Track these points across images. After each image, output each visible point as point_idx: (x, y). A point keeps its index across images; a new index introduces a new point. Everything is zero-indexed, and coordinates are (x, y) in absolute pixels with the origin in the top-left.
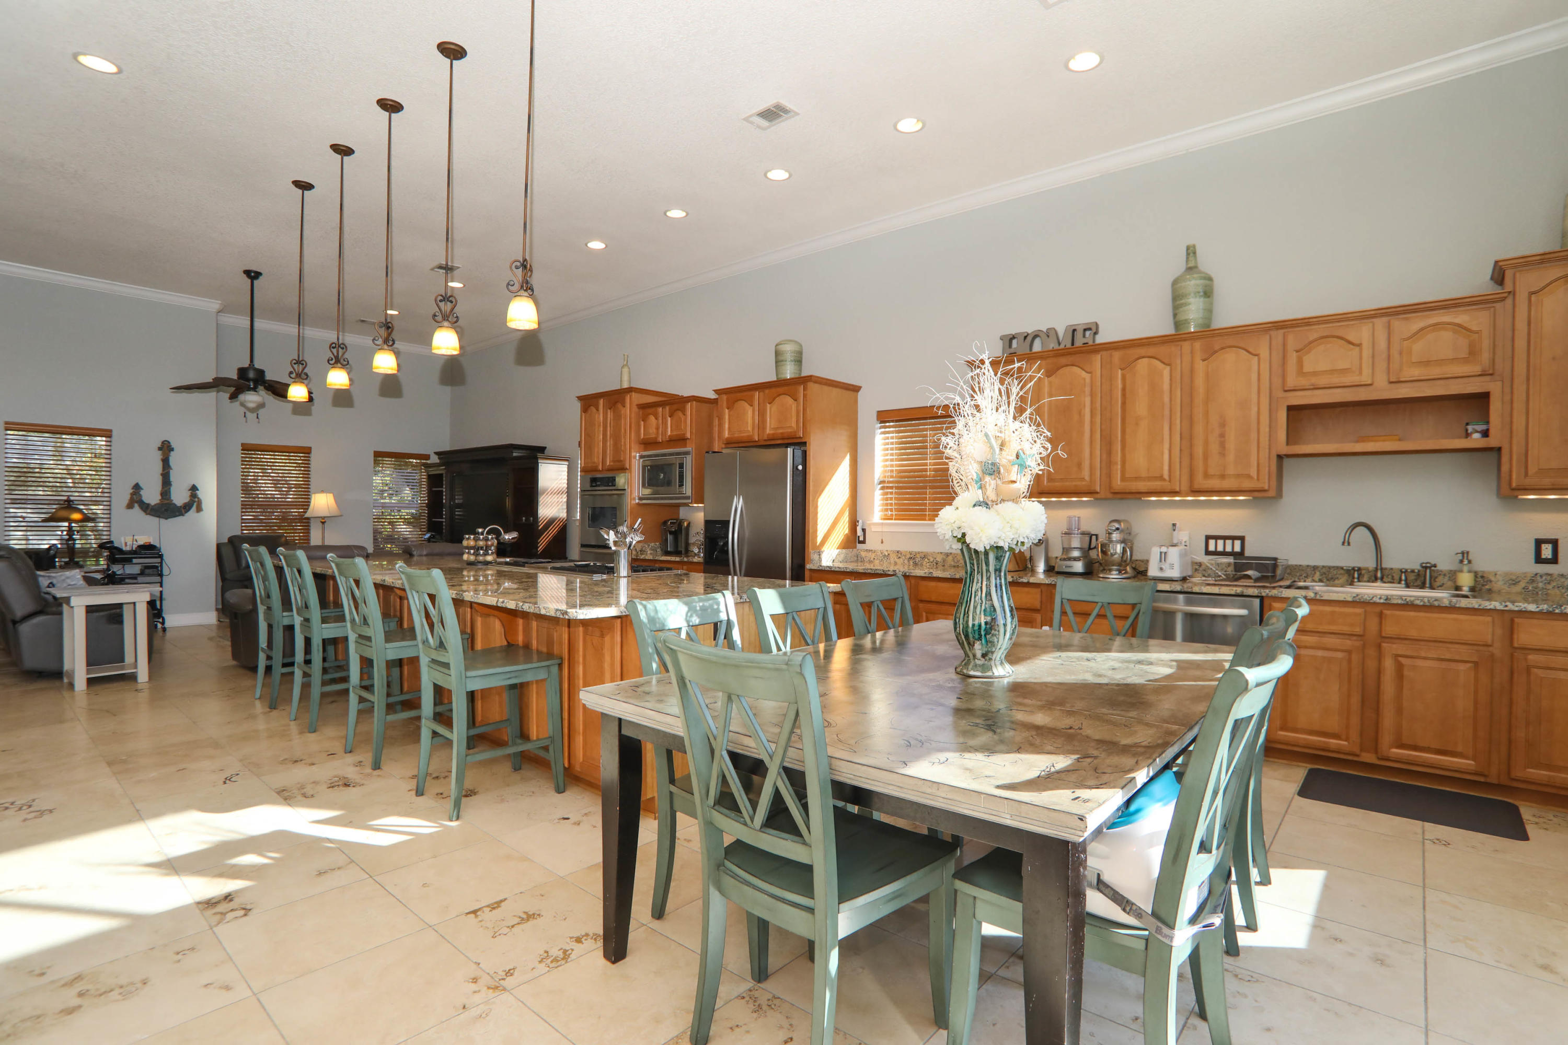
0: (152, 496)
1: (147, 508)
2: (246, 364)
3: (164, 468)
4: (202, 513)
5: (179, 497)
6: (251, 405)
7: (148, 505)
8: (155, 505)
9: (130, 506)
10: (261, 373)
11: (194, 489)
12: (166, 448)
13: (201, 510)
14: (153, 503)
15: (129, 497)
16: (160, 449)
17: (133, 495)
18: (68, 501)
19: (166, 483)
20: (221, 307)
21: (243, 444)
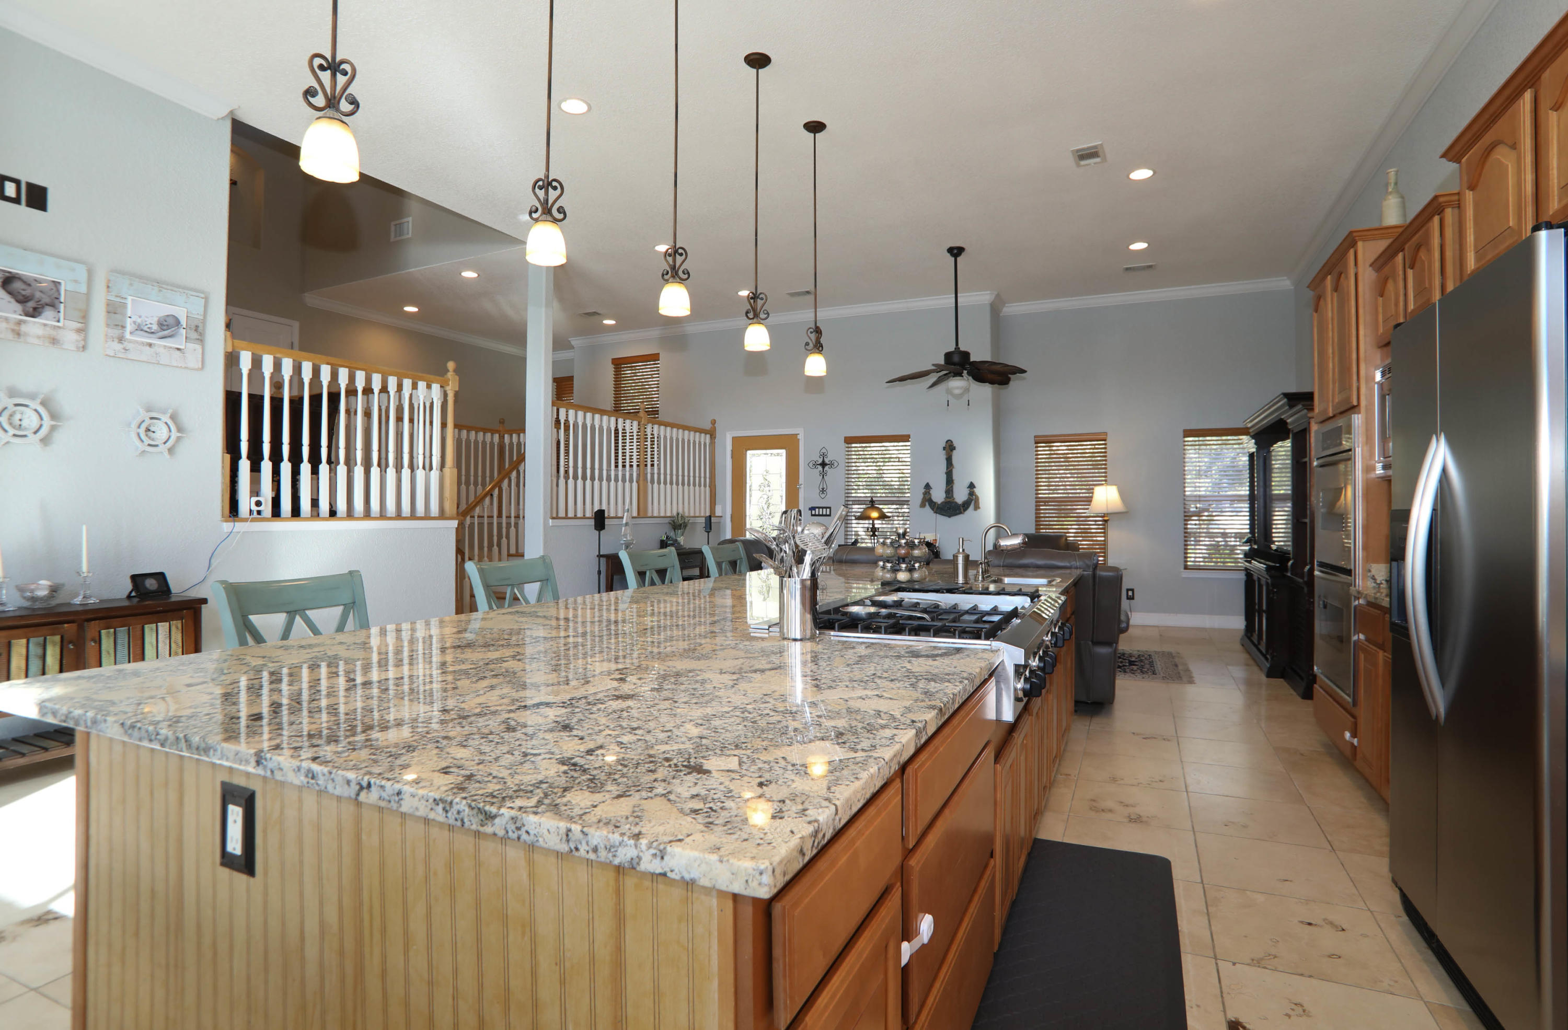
0: (939, 496)
1: (933, 505)
2: (952, 348)
3: (947, 468)
4: (979, 510)
5: (960, 496)
6: (957, 392)
7: (935, 503)
8: (942, 503)
9: (923, 505)
10: (966, 355)
11: (972, 486)
12: (950, 447)
13: (979, 508)
14: (939, 503)
15: (922, 496)
16: (944, 448)
17: (925, 494)
18: (872, 502)
19: (950, 481)
20: (993, 297)
21: (1035, 437)
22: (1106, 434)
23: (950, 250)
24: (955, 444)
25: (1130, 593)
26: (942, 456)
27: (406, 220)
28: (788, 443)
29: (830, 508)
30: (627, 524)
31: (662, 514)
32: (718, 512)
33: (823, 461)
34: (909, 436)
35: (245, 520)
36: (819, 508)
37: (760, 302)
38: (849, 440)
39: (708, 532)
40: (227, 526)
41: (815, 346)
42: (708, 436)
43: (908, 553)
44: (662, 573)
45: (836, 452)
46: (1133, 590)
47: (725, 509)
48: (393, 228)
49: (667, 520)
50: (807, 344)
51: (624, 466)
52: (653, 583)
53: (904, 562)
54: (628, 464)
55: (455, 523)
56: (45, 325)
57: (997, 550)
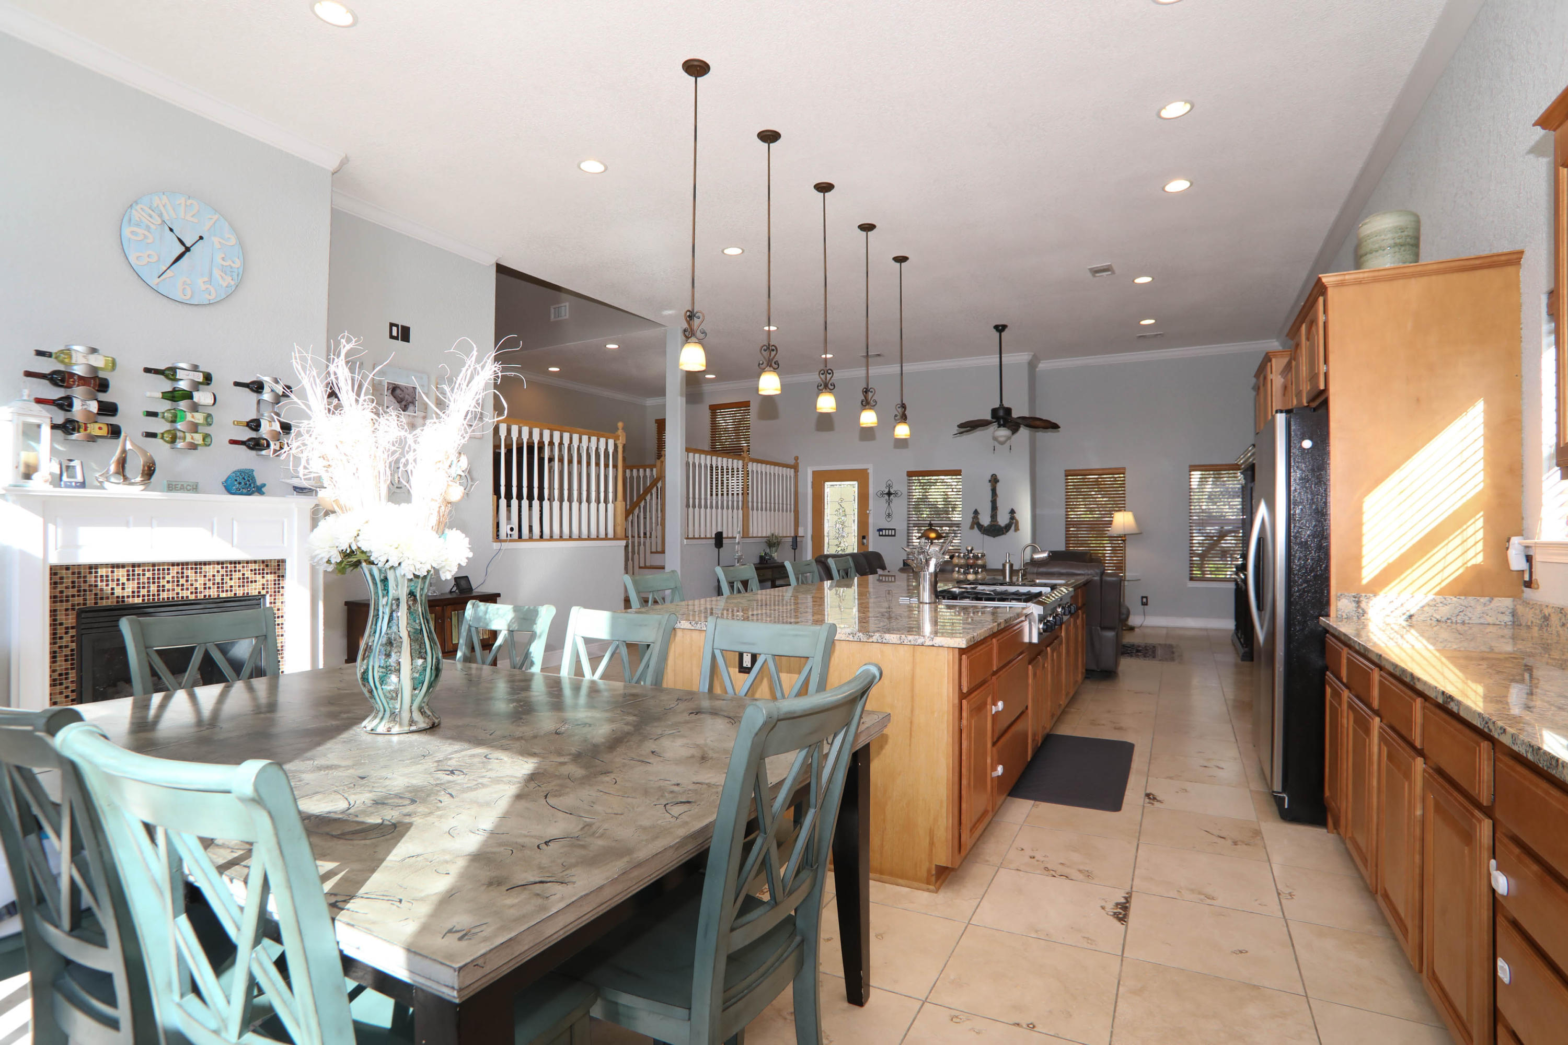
0: (985, 520)
1: (980, 527)
2: (997, 406)
3: (993, 496)
4: (1018, 532)
5: (1003, 520)
6: (1002, 439)
7: (982, 526)
8: (988, 526)
9: (972, 528)
10: (1008, 411)
11: (1012, 512)
12: (994, 480)
13: (1018, 530)
14: (986, 525)
15: (971, 520)
16: (990, 481)
17: (973, 518)
18: (931, 525)
19: (994, 508)
20: (1030, 357)
21: (1066, 471)
22: (1124, 468)
23: (996, 327)
24: (999, 477)
25: (1144, 600)
26: (988, 487)
27: (563, 305)
28: (860, 477)
29: (895, 529)
30: (739, 543)
31: (760, 535)
32: (801, 533)
33: (889, 491)
34: (960, 471)
35: (505, 541)
36: (886, 529)
37: (870, 394)
38: (910, 474)
39: (795, 549)
40: (496, 546)
41: (902, 417)
42: (793, 470)
43: (974, 562)
44: (745, 583)
45: (900, 486)
46: (1146, 598)
47: (806, 531)
48: (552, 311)
49: (765, 540)
50: (896, 416)
51: (717, 495)
52: (739, 592)
53: (971, 568)
54: (720, 493)
55: (624, 543)
56: (409, 416)
57: (1033, 562)
